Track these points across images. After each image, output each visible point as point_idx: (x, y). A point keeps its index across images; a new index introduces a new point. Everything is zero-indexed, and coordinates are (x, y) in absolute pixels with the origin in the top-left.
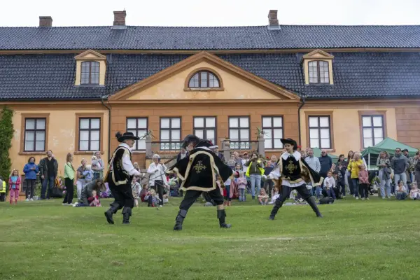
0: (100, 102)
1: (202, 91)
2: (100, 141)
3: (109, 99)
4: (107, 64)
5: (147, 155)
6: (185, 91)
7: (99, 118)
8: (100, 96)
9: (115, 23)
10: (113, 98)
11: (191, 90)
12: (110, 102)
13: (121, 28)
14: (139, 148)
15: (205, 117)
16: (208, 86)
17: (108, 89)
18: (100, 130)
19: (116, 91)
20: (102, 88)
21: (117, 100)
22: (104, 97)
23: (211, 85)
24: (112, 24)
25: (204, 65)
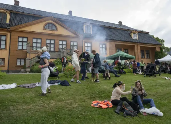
0: (6, 29)
1: (50, 30)
2: (6, 45)
3: (11, 28)
4: (11, 16)
5: (27, 52)
6: (43, 29)
7: (6, 36)
8: (7, 27)
9: (15, 4)
10: (12, 28)
11: (45, 30)
12: (11, 30)
13: (17, 6)
14: (23, 49)
15: (50, 40)
16: (52, 29)
17: (10, 25)
18: (6, 40)
19: (14, 26)
20: (7, 24)
21: (15, 29)
22: (8, 27)
23: (53, 28)
24: (13, 5)
25: (51, 21)
